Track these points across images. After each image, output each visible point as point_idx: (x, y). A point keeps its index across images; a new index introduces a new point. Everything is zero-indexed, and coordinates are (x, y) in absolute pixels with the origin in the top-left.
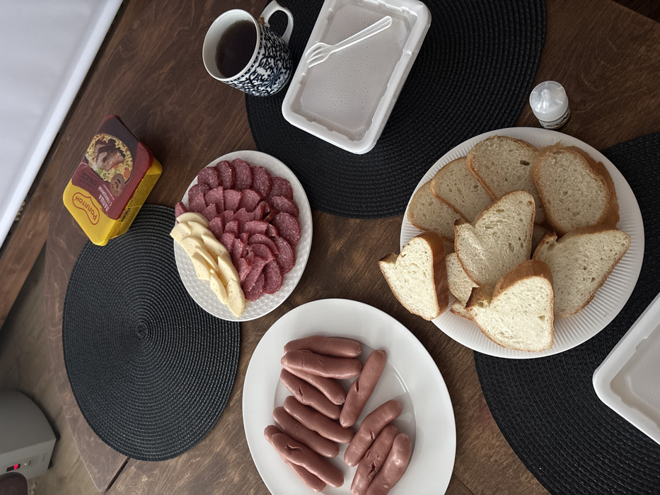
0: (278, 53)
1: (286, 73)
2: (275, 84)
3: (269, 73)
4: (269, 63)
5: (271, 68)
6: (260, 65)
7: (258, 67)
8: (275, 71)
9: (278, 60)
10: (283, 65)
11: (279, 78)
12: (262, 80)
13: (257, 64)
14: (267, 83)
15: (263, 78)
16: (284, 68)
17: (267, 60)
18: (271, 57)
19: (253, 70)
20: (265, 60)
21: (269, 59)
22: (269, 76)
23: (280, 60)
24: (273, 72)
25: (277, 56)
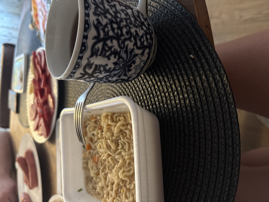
0: (125, 30)
1: (142, 54)
2: (131, 70)
3: (113, 59)
4: (110, 48)
5: (115, 53)
6: (94, 53)
7: (92, 56)
8: (124, 55)
9: (125, 40)
10: (135, 44)
11: (134, 62)
12: (106, 71)
13: (88, 53)
14: (116, 72)
15: (108, 68)
16: (138, 48)
17: (105, 44)
18: (111, 38)
19: (84, 62)
20: (100, 45)
21: (109, 43)
22: (115, 64)
23: (129, 39)
24: (120, 57)
25: (122, 34)
